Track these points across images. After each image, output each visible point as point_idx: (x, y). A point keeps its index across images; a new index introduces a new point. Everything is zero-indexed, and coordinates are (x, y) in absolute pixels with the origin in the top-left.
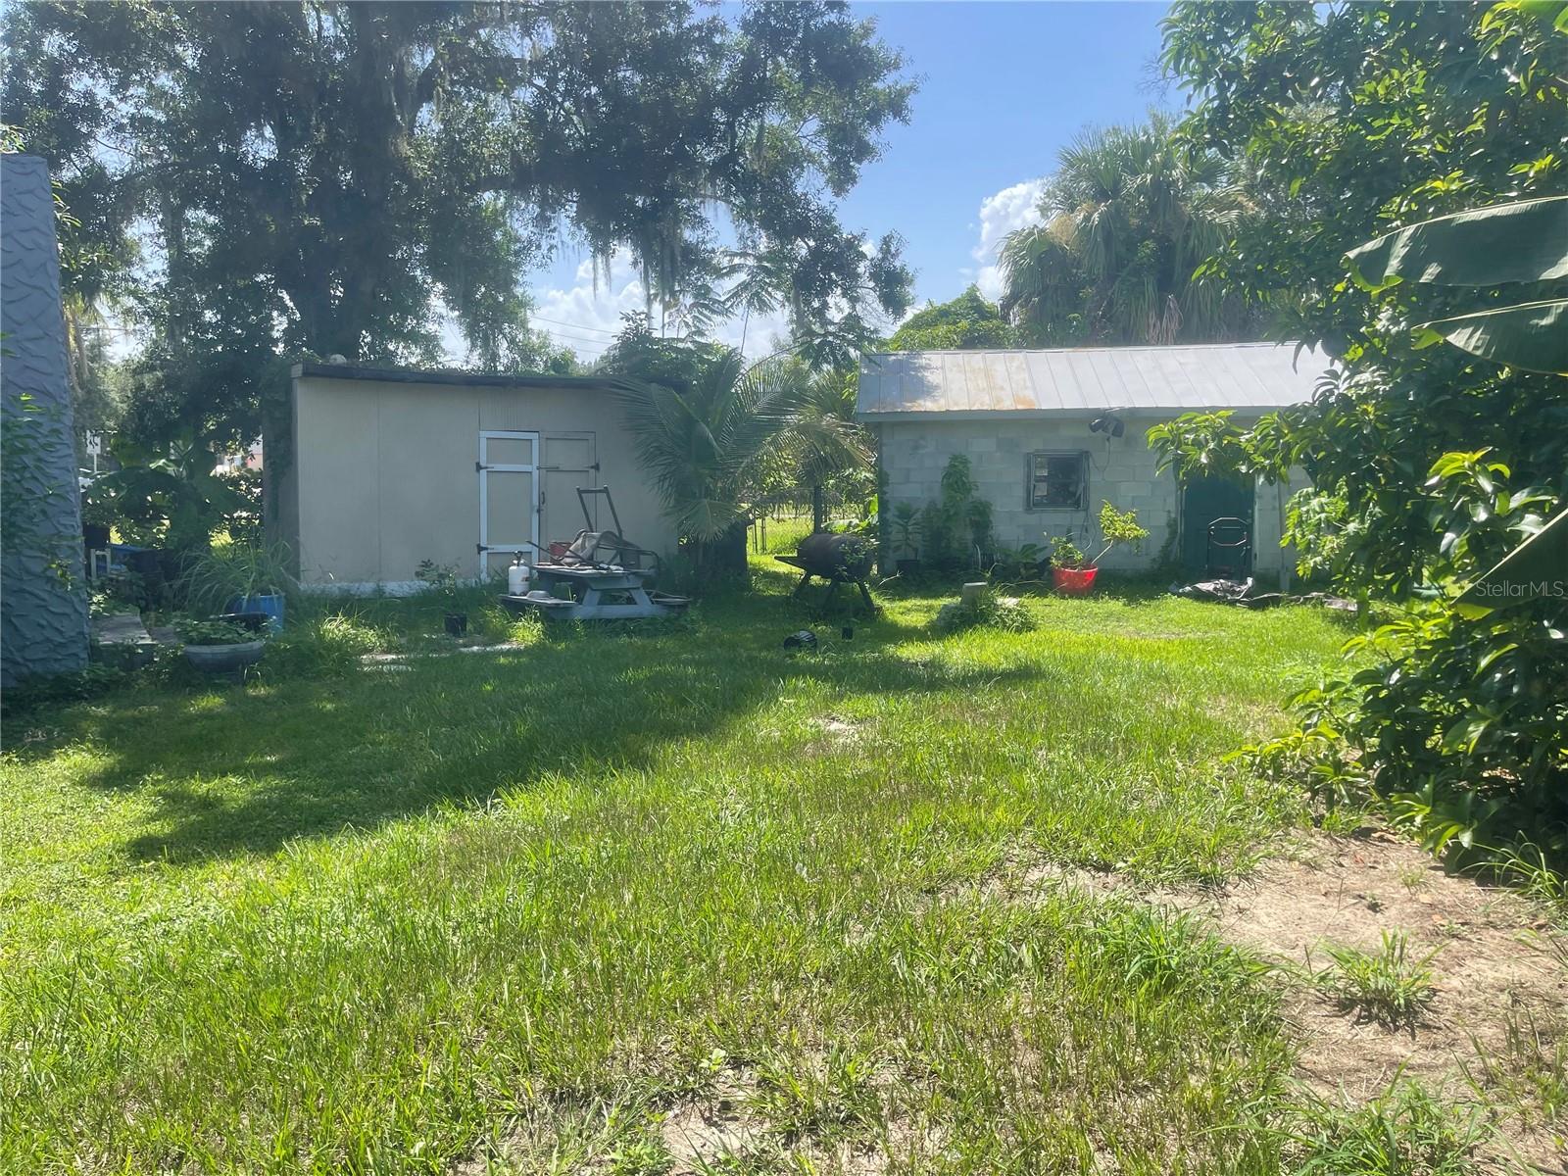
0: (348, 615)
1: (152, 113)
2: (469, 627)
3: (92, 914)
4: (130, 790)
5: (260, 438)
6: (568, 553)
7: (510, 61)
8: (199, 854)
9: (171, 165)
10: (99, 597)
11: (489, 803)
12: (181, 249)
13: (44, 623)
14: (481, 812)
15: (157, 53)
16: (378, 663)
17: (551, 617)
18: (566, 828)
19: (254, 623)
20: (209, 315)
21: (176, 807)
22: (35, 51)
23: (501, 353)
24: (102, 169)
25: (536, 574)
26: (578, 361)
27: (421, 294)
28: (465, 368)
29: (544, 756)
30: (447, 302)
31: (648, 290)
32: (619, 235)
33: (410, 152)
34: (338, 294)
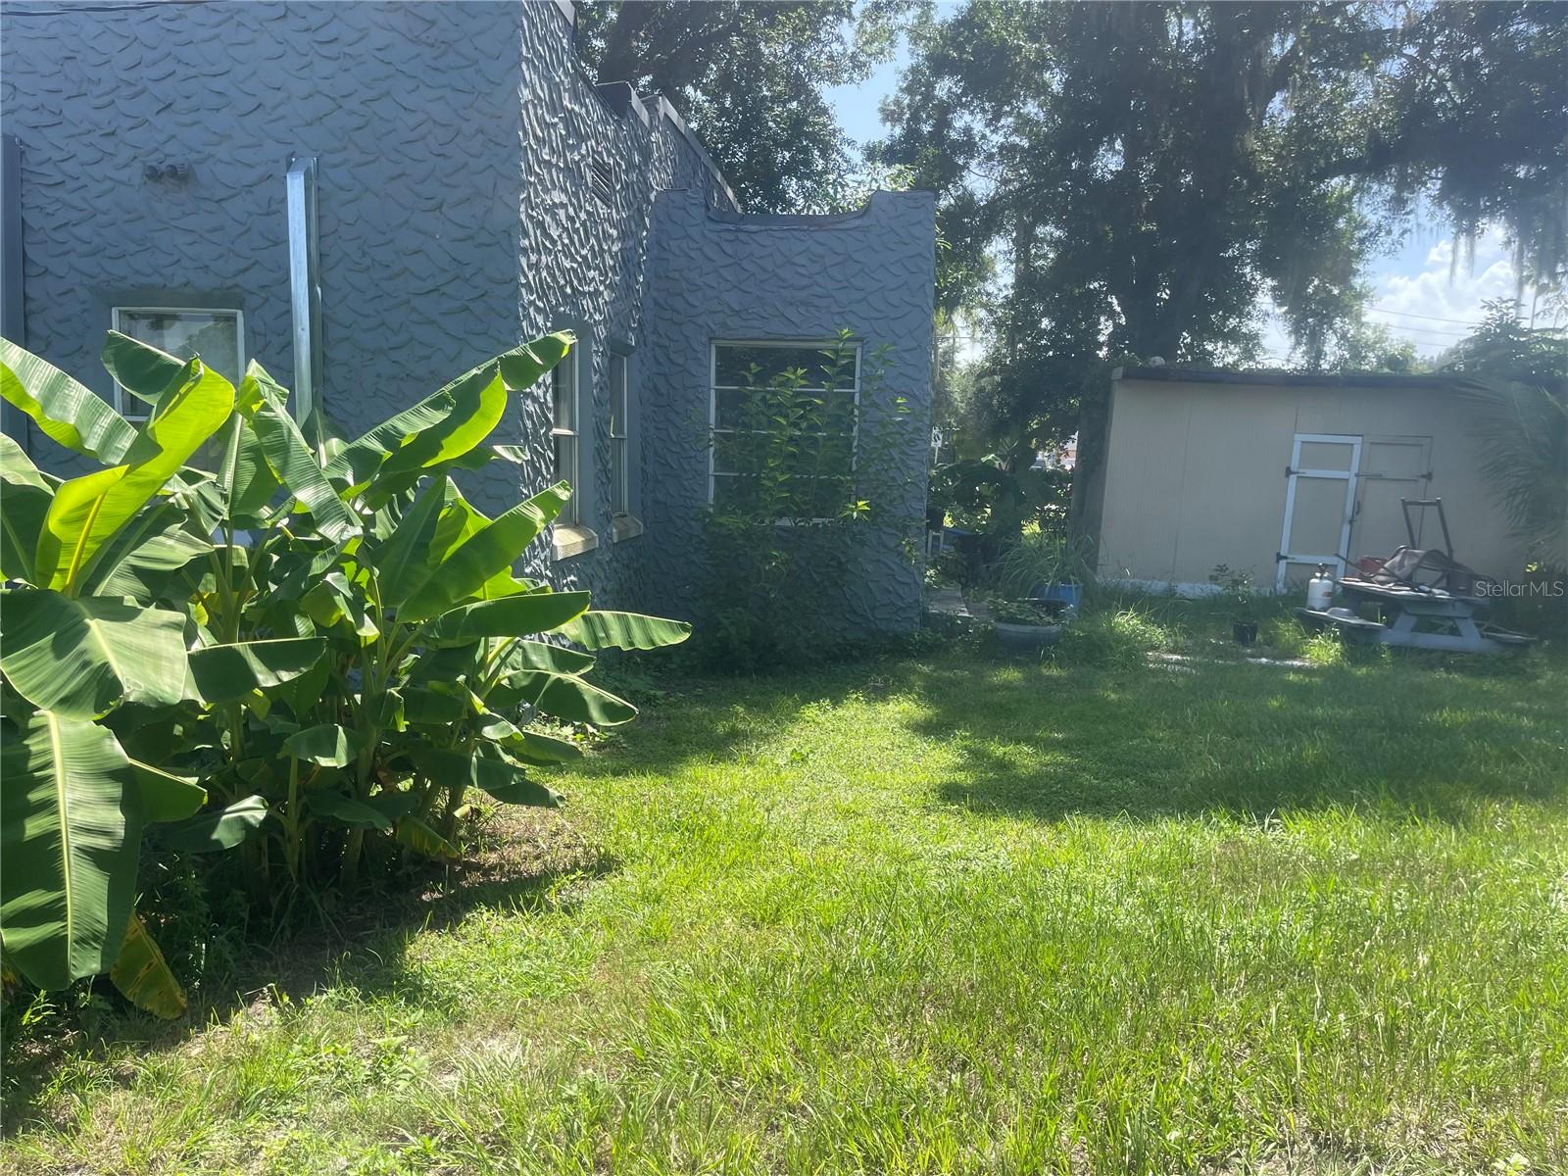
0: (1139, 611)
1: (1017, 140)
2: (1259, 637)
3: (908, 840)
4: (943, 740)
5: (1076, 436)
6: (1382, 570)
7: (1379, 33)
8: (994, 808)
9: (1029, 186)
10: (932, 572)
11: (1267, 821)
12: (1027, 265)
13: (891, 588)
14: (1257, 828)
15: (1027, 84)
16: (1163, 661)
17: (1351, 637)
18: (1351, 868)
19: (1054, 609)
20: (1045, 323)
21: (978, 762)
22: (928, 96)
23: (1326, 349)
24: (972, 195)
25: (1339, 589)
26: (1417, 356)
27: (1246, 292)
28: (1285, 368)
29: (1333, 785)
30: (1275, 298)
31: (1521, 272)
32: (1491, 212)
33: (1257, 145)
34: (1164, 296)
